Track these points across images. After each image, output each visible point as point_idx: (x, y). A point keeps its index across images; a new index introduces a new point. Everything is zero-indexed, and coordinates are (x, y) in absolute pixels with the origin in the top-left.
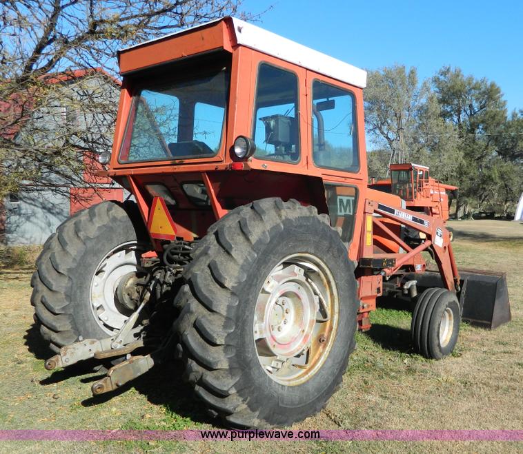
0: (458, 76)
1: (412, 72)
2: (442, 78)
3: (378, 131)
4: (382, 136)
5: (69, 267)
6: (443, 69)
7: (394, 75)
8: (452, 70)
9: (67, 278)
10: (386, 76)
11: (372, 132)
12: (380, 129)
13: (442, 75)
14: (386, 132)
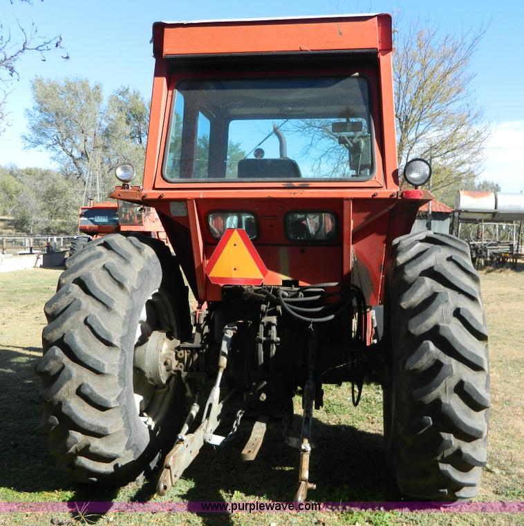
0: (137, 98)
1: (97, 87)
2: (120, 97)
3: (60, 148)
4: (64, 153)
5: (121, 336)
6: (122, 89)
7: (79, 88)
8: (131, 91)
9: (120, 352)
10: (69, 89)
11: (51, 148)
12: (62, 145)
13: (120, 94)
14: (70, 150)
